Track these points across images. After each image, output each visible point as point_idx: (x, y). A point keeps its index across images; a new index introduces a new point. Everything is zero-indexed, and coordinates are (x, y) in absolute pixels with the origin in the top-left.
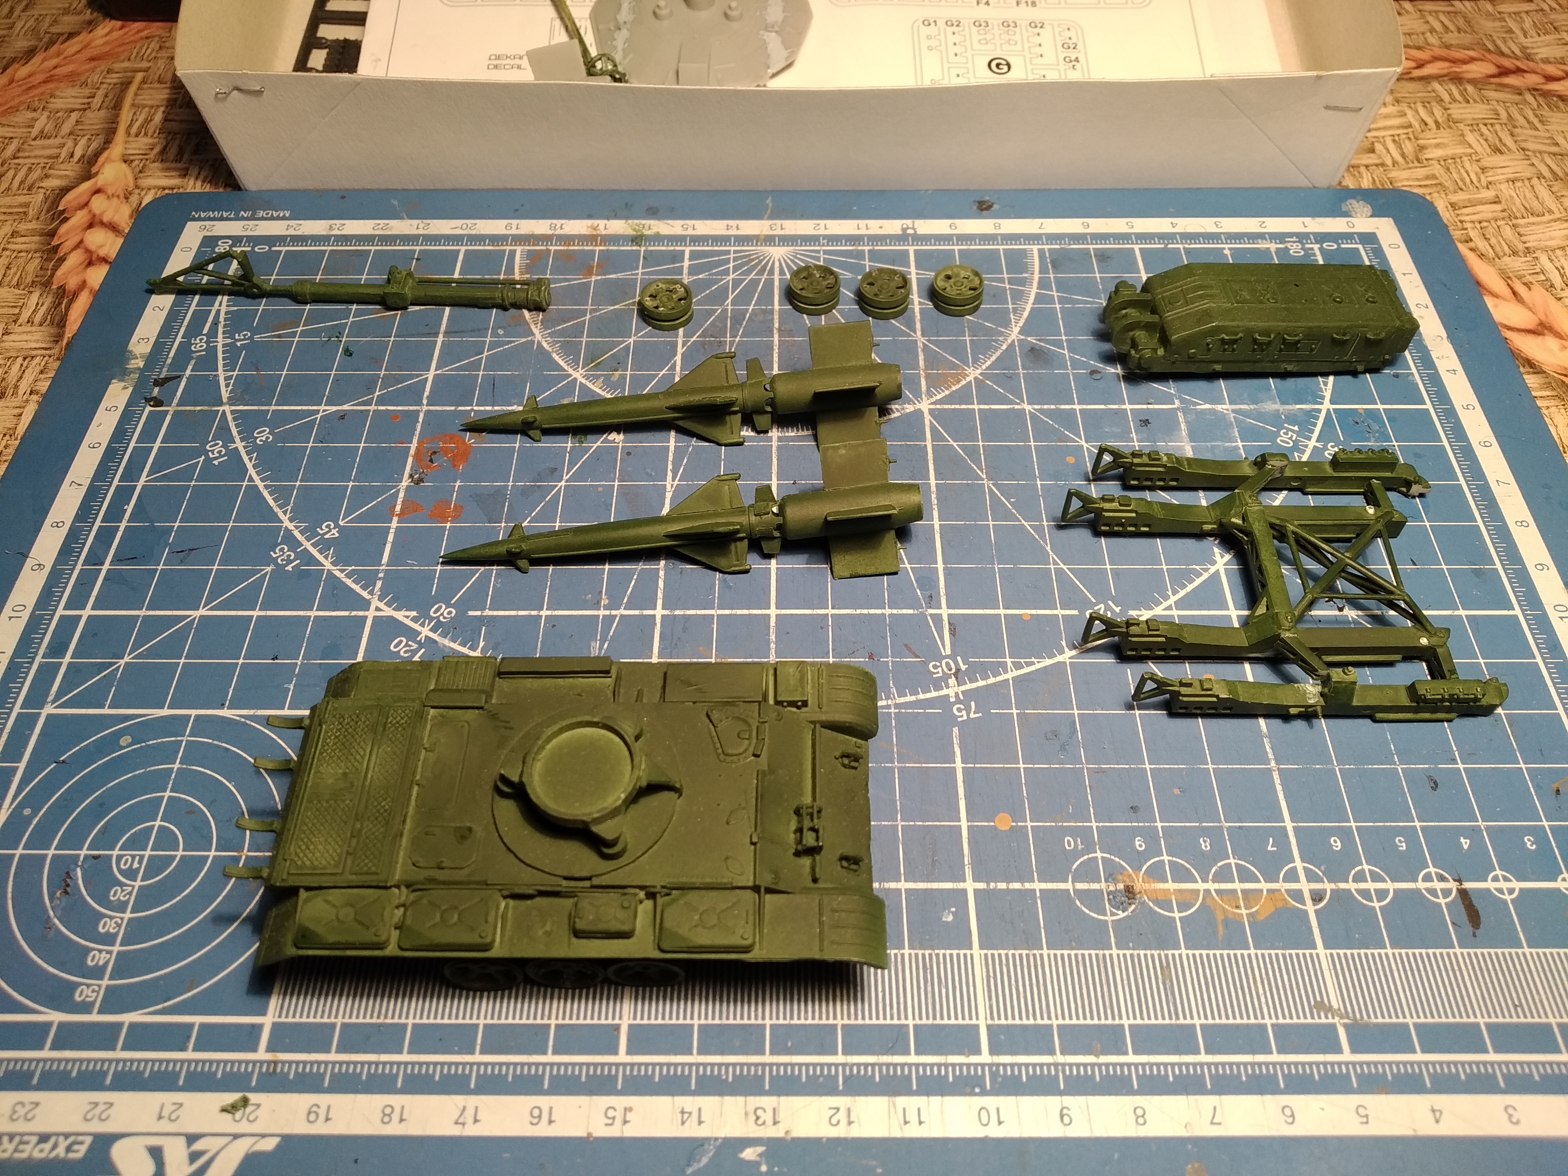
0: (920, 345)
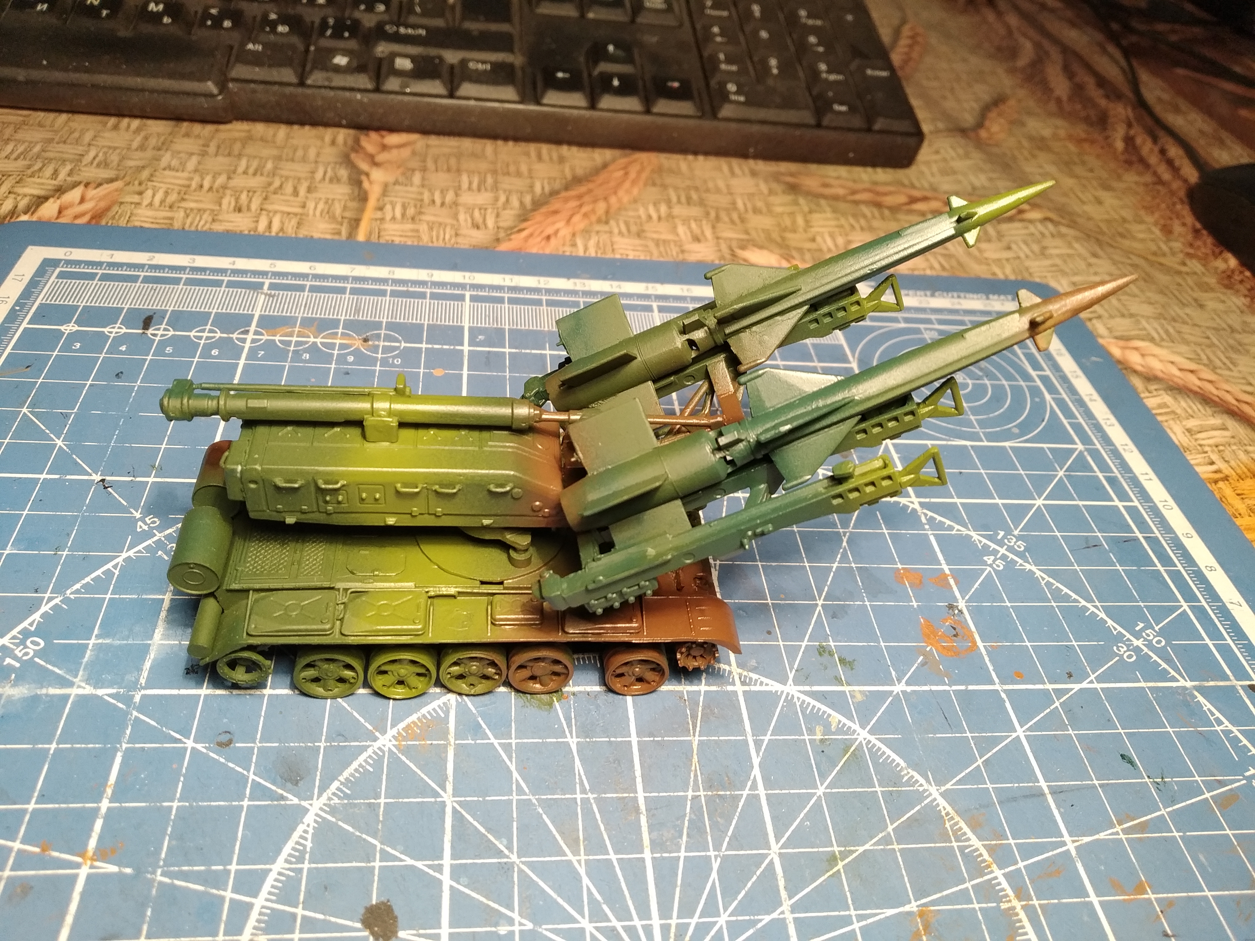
0: (449, 787)
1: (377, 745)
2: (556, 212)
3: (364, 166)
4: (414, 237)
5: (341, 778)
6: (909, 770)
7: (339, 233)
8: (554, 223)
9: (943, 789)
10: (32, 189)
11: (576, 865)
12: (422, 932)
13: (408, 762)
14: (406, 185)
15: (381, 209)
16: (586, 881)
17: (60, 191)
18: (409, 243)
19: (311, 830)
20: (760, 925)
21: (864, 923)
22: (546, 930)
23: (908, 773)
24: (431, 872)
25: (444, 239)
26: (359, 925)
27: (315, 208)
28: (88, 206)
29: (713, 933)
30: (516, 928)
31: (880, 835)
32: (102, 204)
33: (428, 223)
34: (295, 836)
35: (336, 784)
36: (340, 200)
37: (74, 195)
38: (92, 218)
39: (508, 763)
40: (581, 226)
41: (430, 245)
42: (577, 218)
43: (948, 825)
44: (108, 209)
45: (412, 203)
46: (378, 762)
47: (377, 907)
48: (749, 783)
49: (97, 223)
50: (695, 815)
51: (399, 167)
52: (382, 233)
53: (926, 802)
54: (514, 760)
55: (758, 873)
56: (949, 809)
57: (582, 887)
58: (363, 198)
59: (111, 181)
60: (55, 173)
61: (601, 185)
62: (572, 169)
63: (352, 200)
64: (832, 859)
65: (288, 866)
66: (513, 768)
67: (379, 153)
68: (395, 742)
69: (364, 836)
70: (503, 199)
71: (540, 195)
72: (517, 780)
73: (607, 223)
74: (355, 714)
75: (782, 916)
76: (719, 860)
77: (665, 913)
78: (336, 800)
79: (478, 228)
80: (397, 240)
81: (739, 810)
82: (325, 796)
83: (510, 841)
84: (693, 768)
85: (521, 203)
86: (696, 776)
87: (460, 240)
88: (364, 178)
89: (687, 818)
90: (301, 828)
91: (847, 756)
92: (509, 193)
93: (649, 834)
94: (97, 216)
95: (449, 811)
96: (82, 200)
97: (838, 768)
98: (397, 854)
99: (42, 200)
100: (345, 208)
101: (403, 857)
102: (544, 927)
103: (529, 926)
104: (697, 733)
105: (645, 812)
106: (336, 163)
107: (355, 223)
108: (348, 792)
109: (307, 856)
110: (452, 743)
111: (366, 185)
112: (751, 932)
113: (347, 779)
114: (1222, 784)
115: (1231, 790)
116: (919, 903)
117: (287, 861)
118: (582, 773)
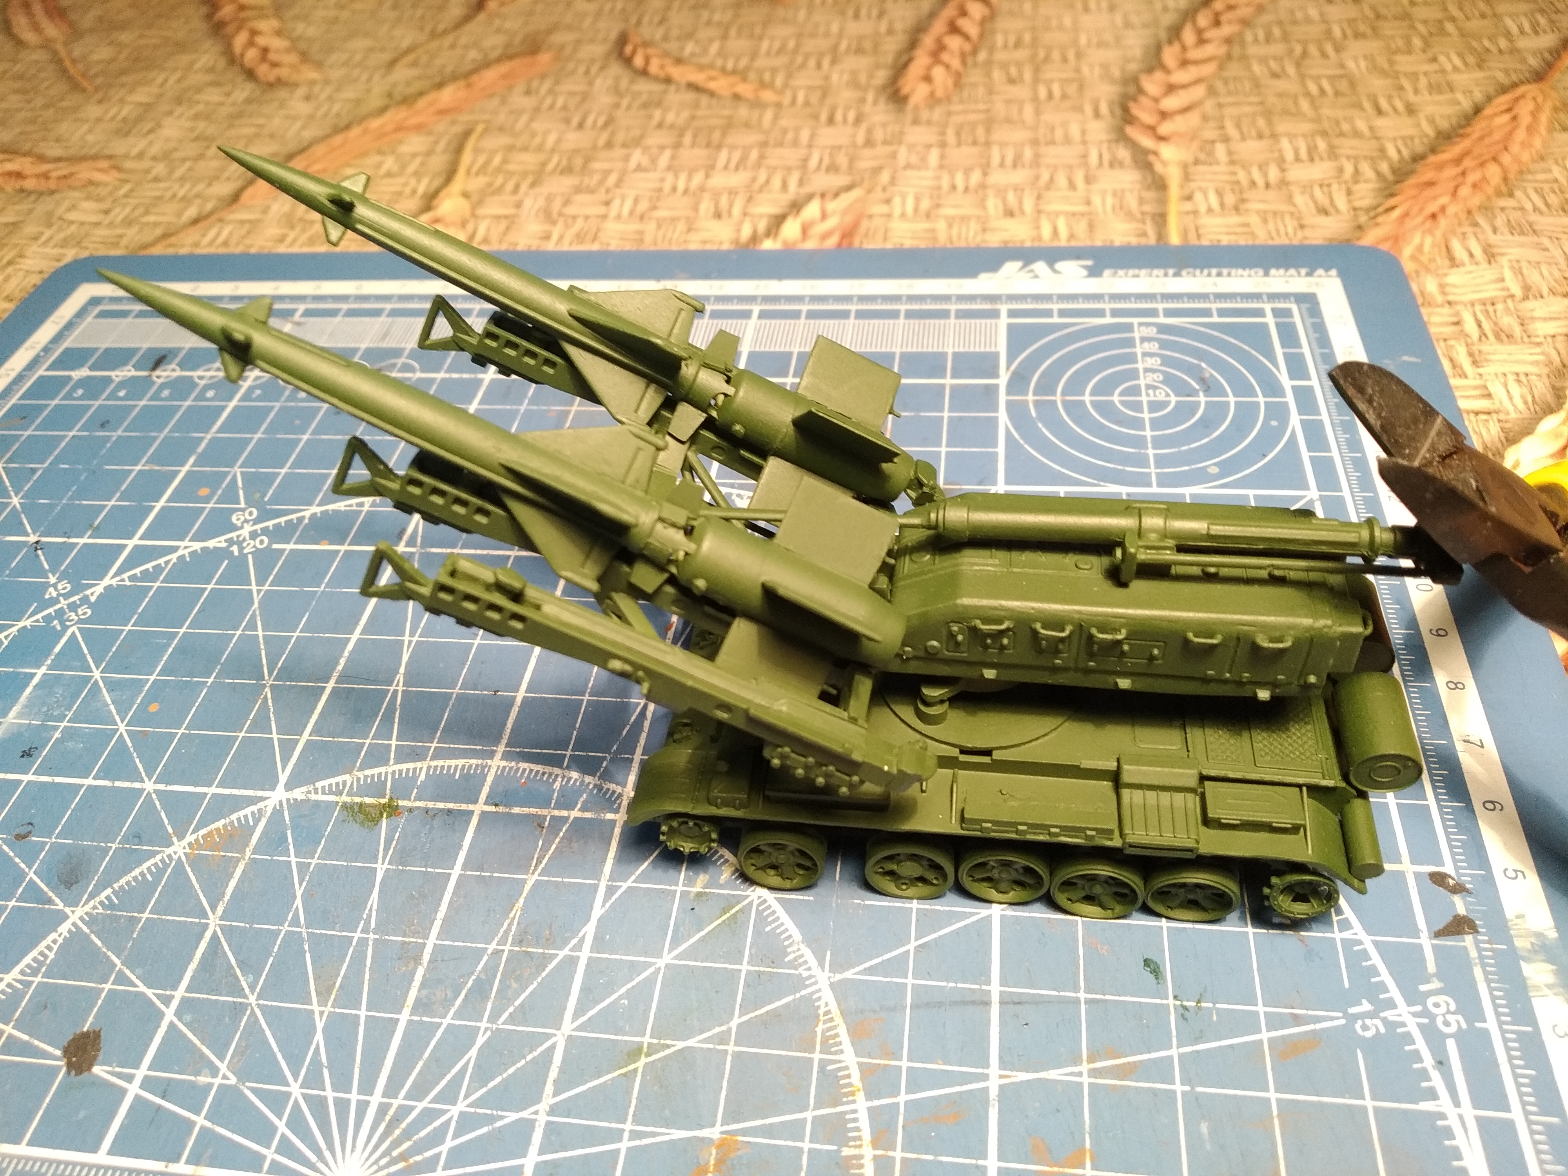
0: (221, 908)
1: (169, 851)
2: (1431, 184)
3: (1147, 142)
4: (1245, 233)
5: (116, 886)
6: (802, 946)
7: (1144, 234)
8: (1435, 198)
9: (839, 977)
10: (766, 208)
11: (317, 1016)
12: (118, 1069)
13: (191, 874)
14: (1211, 164)
15: (1189, 198)
16: (319, 1037)
17: (796, 207)
18: (1242, 242)
19: (60, 940)
20: (499, 1124)
21: (637, 1143)
22: (248, 1088)
23: (799, 950)
24: (158, 1003)
25: (1287, 234)
26: (58, 1053)
27: (1104, 204)
28: (832, 222)
29: (437, 1123)
30: (217, 1081)
31: (718, 1030)
32: (849, 219)
33: (1258, 212)
34: (42, 946)
35: (109, 891)
36: (1131, 191)
37: (812, 210)
38: (843, 237)
39: (297, 886)
40: (1476, 200)
41: (1270, 243)
42: (1464, 191)
43: (819, 1030)
44: (856, 225)
45: (1228, 187)
46: (159, 872)
47: (86, 1035)
48: (574, 942)
49: (850, 245)
50: (487, 975)
51: (1193, 138)
52: (1201, 231)
53: (803, 993)
54: (304, 884)
55: (529, 1057)
56: (834, 1007)
57: (311, 1043)
58: (1160, 185)
59: (849, 188)
60: (785, 186)
61: (1481, 138)
62: (1431, 121)
63: (1148, 188)
64: (635, 1053)
65: (20, 977)
66: (299, 893)
67: (1159, 123)
68: (188, 850)
69: (109, 953)
70: (1349, 168)
71: (1400, 162)
72: (297, 908)
73: (1511, 195)
74: (163, 815)
75: (533, 1117)
76: (489, 1033)
77: (391, 1091)
78: (100, 911)
79: (1326, 213)
80: (1225, 240)
81: (544, 974)
82: (91, 904)
83: (256, 981)
84: (512, 915)
85: (1378, 173)
86: (510, 925)
87: (1308, 232)
88: (1152, 158)
89: (474, 977)
90: (53, 936)
91: (724, 918)
92: (1356, 159)
93: (419, 991)
94: (848, 234)
95: (208, 934)
96: (824, 216)
97: (702, 933)
98: (133, 977)
99: (779, 220)
100: (1141, 201)
101: (138, 982)
102: (247, 1084)
103: (233, 1080)
104: (539, 871)
105: (425, 964)
106: (1109, 141)
107: (1161, 219)
108: (116, 901)
109: (44, 969)
110: (247, 858)
111: (1158, 168)
112: (485, 1130)
113: (121, 887)
114: (1297, 1020)
115: (1314, 1032)
116: (726, 1128)
117: (22, 972)
118: (375, 907)
